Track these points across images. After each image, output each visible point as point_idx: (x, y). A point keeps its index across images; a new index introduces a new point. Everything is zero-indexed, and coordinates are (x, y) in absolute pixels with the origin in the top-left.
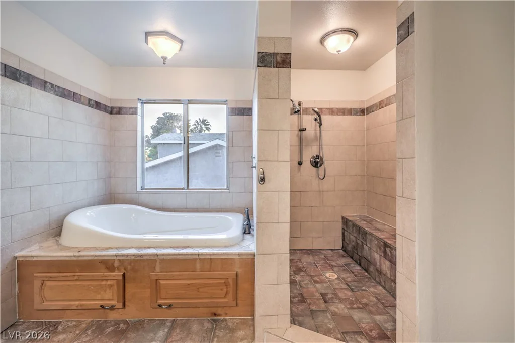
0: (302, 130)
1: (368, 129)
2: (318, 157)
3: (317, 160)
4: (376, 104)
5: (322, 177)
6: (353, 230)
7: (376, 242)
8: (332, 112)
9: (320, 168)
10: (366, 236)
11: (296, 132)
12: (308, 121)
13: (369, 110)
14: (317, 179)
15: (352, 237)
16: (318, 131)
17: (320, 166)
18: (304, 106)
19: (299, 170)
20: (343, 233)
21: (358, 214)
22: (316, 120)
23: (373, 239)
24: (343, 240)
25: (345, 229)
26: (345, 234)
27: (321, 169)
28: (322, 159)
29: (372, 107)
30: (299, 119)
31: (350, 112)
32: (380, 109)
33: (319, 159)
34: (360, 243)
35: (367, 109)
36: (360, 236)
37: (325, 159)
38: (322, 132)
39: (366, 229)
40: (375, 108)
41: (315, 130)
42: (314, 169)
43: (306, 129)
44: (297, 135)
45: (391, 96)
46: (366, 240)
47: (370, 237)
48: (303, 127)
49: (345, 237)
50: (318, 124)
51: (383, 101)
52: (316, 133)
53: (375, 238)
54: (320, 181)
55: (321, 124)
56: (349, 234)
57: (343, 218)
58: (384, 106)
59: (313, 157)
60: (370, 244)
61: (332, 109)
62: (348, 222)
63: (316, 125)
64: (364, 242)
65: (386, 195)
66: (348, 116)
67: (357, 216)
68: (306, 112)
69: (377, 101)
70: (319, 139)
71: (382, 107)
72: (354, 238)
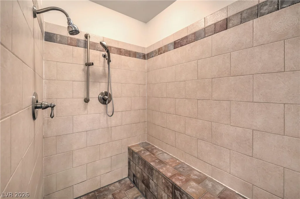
0: (89, 65)
1: (148, 71)
2: (106, 94)
3: (106, 96)
4: (155, 50)
5: (110, 114)
6: (138, 163)
7: (164, 181)
8: (120, 52)
9: (108, 105)
10: (152, 172)
11: (83, 67)
12: (96, 56)
13: (149, 56)
14: (106, 116)
15: (138, 169)
16: (107, 69)
17: (109, 103)
18: (91, 40)
19: (85, 108)
20: (129, 163)
21: (141, 142)
22: (104, 56)
23: (160, 177)
24: (129, 169)
25: (131, 159)
26: (131, 164)
27: (110, 105)
28: (110, 96)
29: (152, 52)
30: (85, 52)
31: (135, 55)
32: (159, 55)
33: (107, 96)
34: (146, 177)
35: (148, 54)
36: (146, 170)
37: (113, 96)
38: (111, 69)
39: (152, 164)
40: (155, 53)
41: (104, 67)
42: (103, 106)
43: (93, 64)
44: (83, 70)
45: (169, 44)
46: (152, 176)
47: (157, 174)
48: (91, 61)
49: (131, 167)
50: (107, 61)
51: (161, 48)
52: (105, 69)
53: (162, 176)
54: (109, 117)
55: (109, 61)
56: (134, 165)
57: (129, 149)
58: (162, 52)
59: (102, 94)
60: (157, 181)
61: (120, 49)
62: (134, 153)
63: (104, 62)
64: (150, 176)
65: (164, 127)
66: (133, 58)
67: (140, 143)
68: (94, 46)
69: (156, 48)
70: (107, 76)
71: (161, 53)
72: (140, 170)
